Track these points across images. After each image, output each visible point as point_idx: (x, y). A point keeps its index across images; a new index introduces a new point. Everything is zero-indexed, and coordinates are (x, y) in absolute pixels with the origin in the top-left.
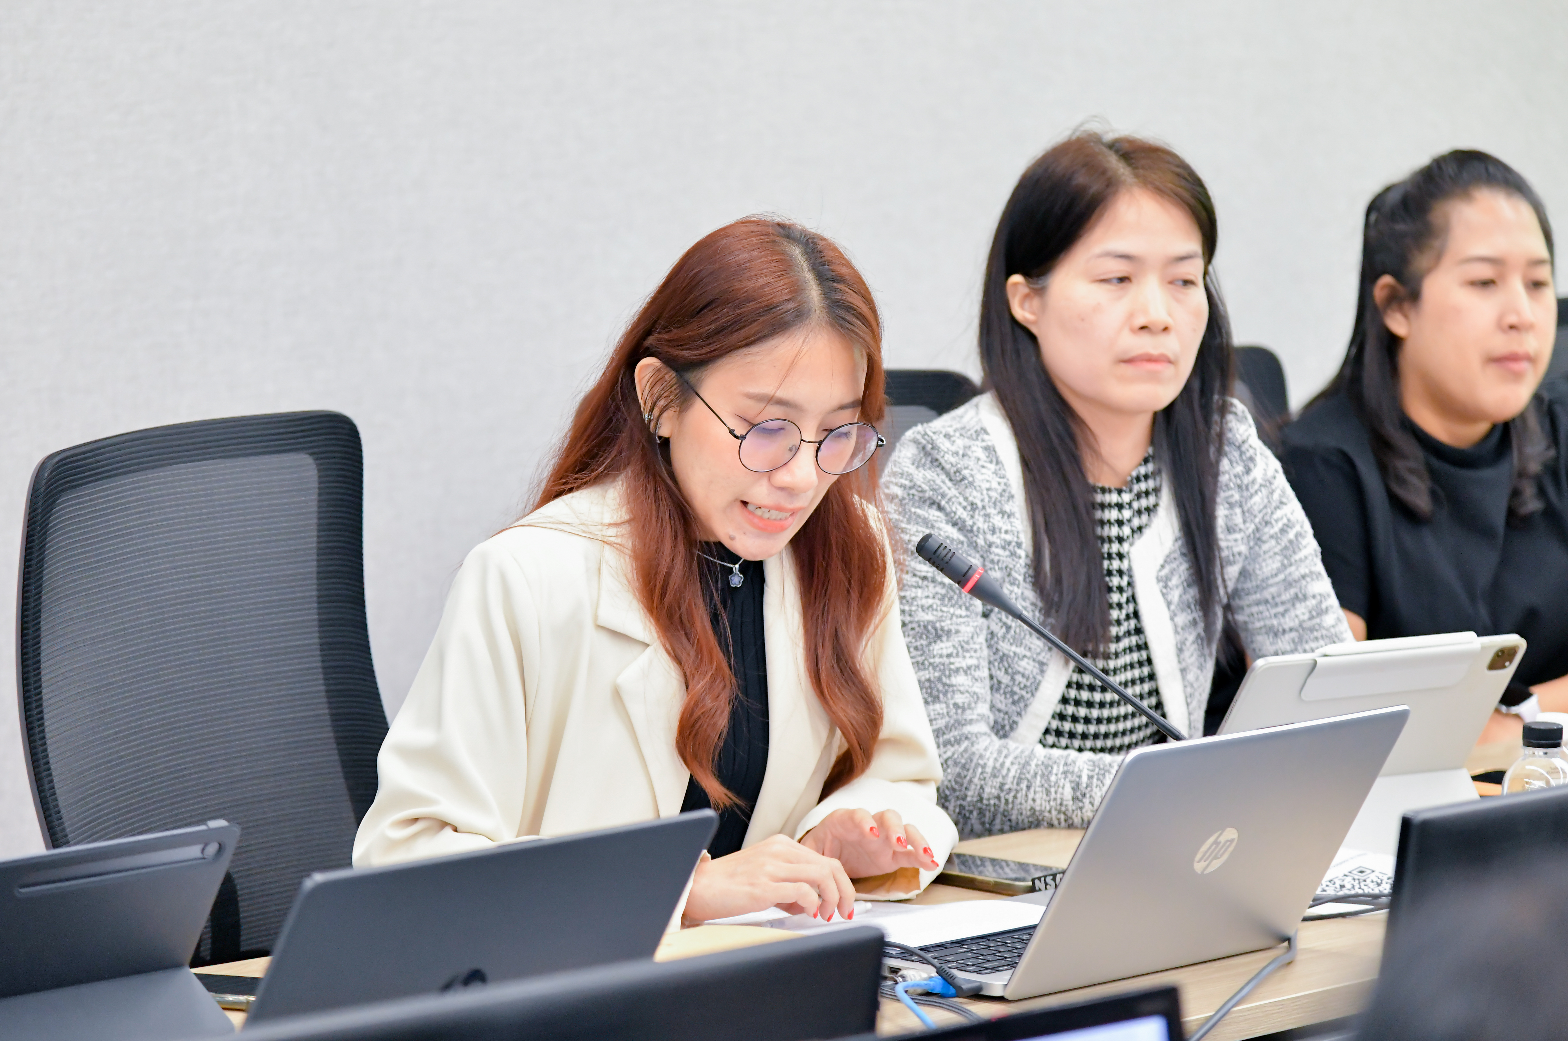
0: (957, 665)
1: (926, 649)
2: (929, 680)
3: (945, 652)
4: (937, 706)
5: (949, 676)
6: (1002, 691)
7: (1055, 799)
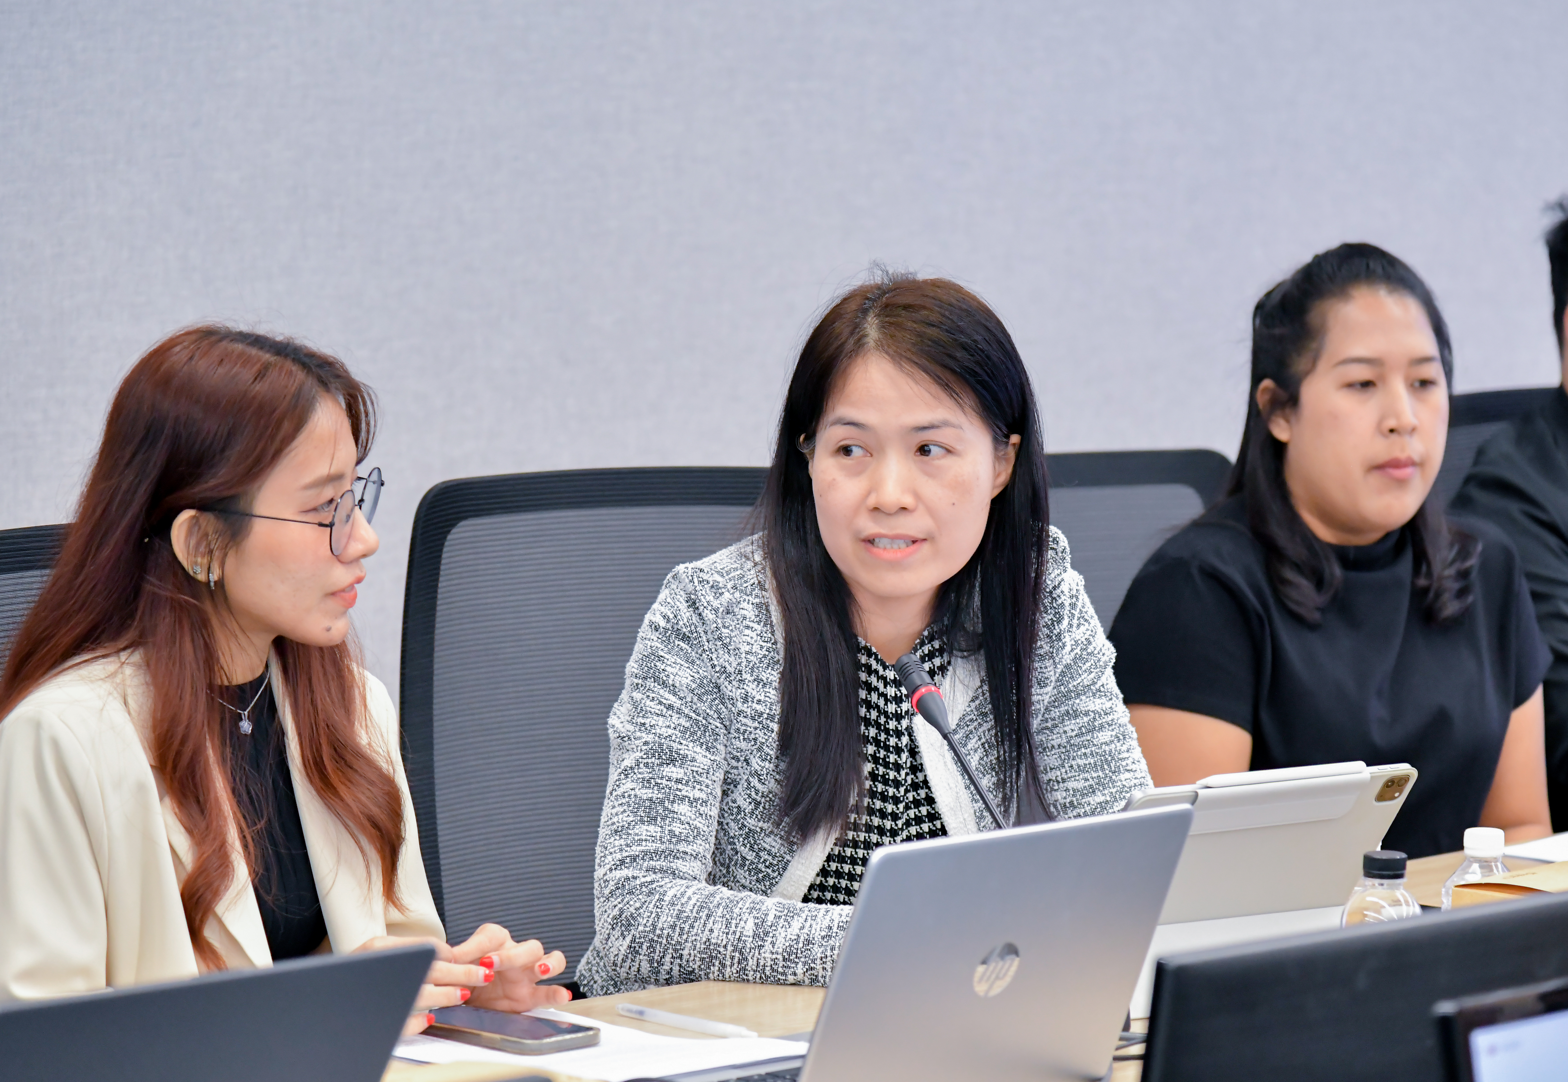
0: (684, 793)
1: (656, 769)
2: (651, 800)
3: (674, 776)
4: (652, 828)
5: (673, 802)
6: (746, 868)
7: (734, 932)
